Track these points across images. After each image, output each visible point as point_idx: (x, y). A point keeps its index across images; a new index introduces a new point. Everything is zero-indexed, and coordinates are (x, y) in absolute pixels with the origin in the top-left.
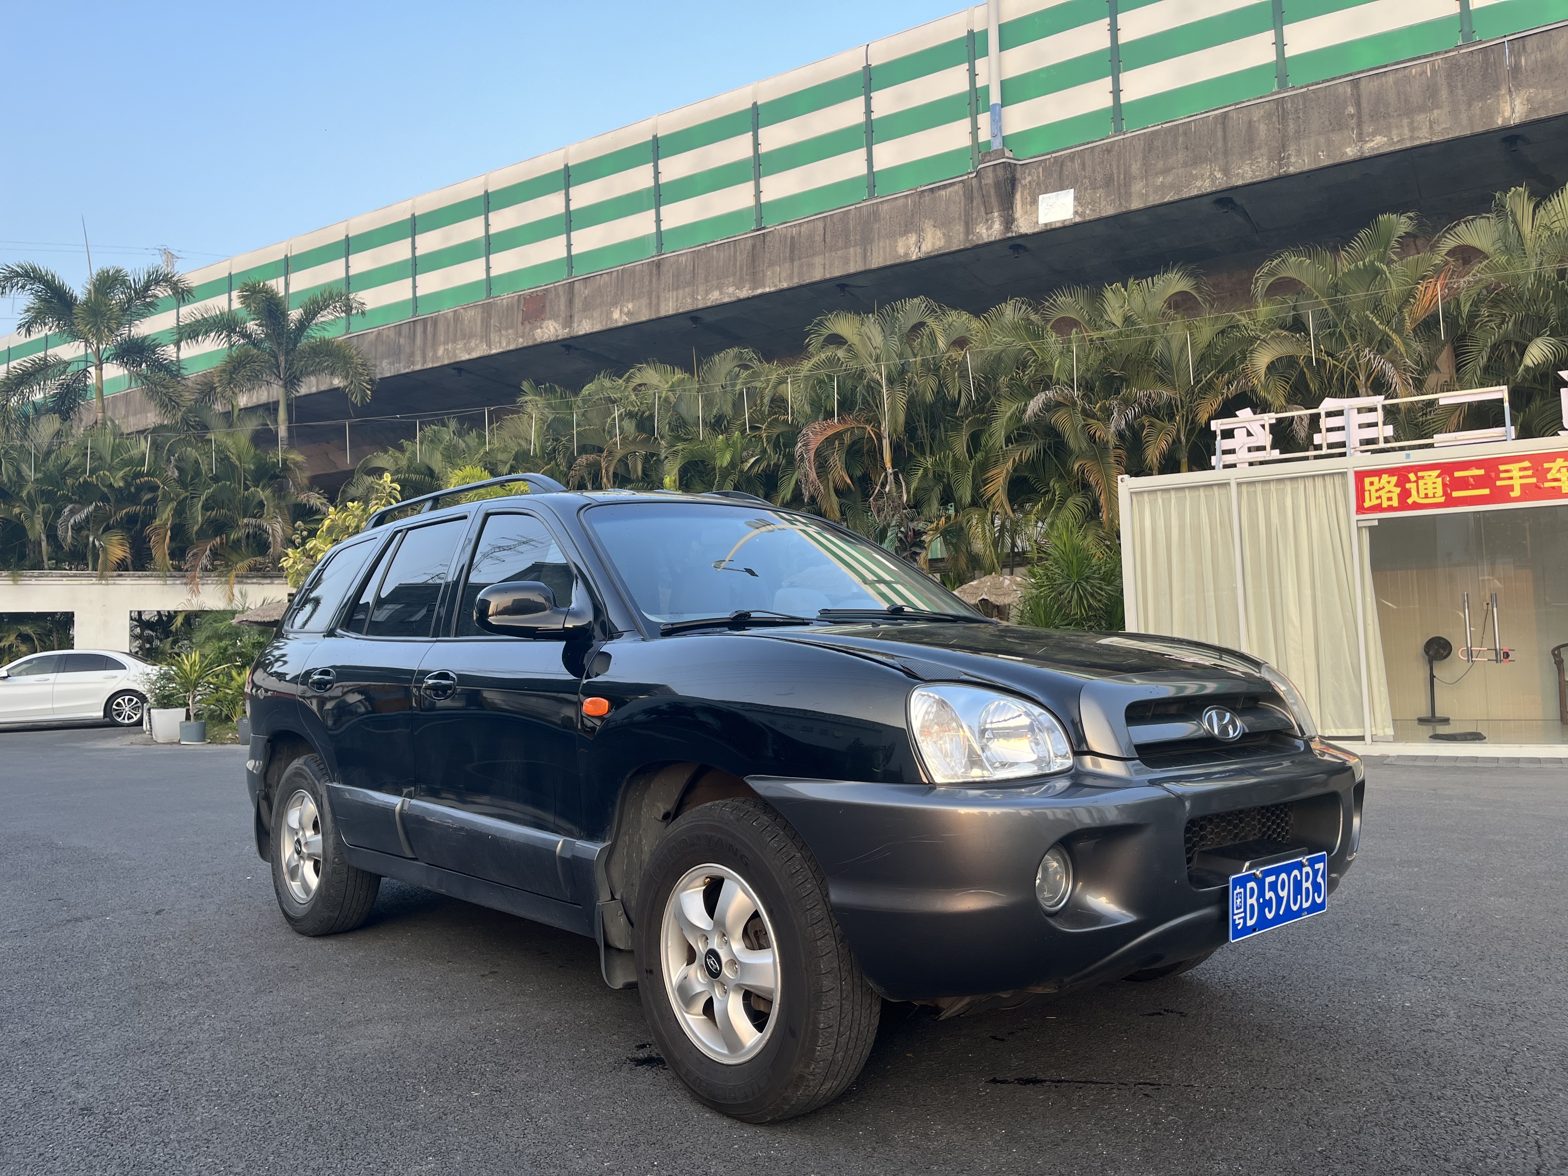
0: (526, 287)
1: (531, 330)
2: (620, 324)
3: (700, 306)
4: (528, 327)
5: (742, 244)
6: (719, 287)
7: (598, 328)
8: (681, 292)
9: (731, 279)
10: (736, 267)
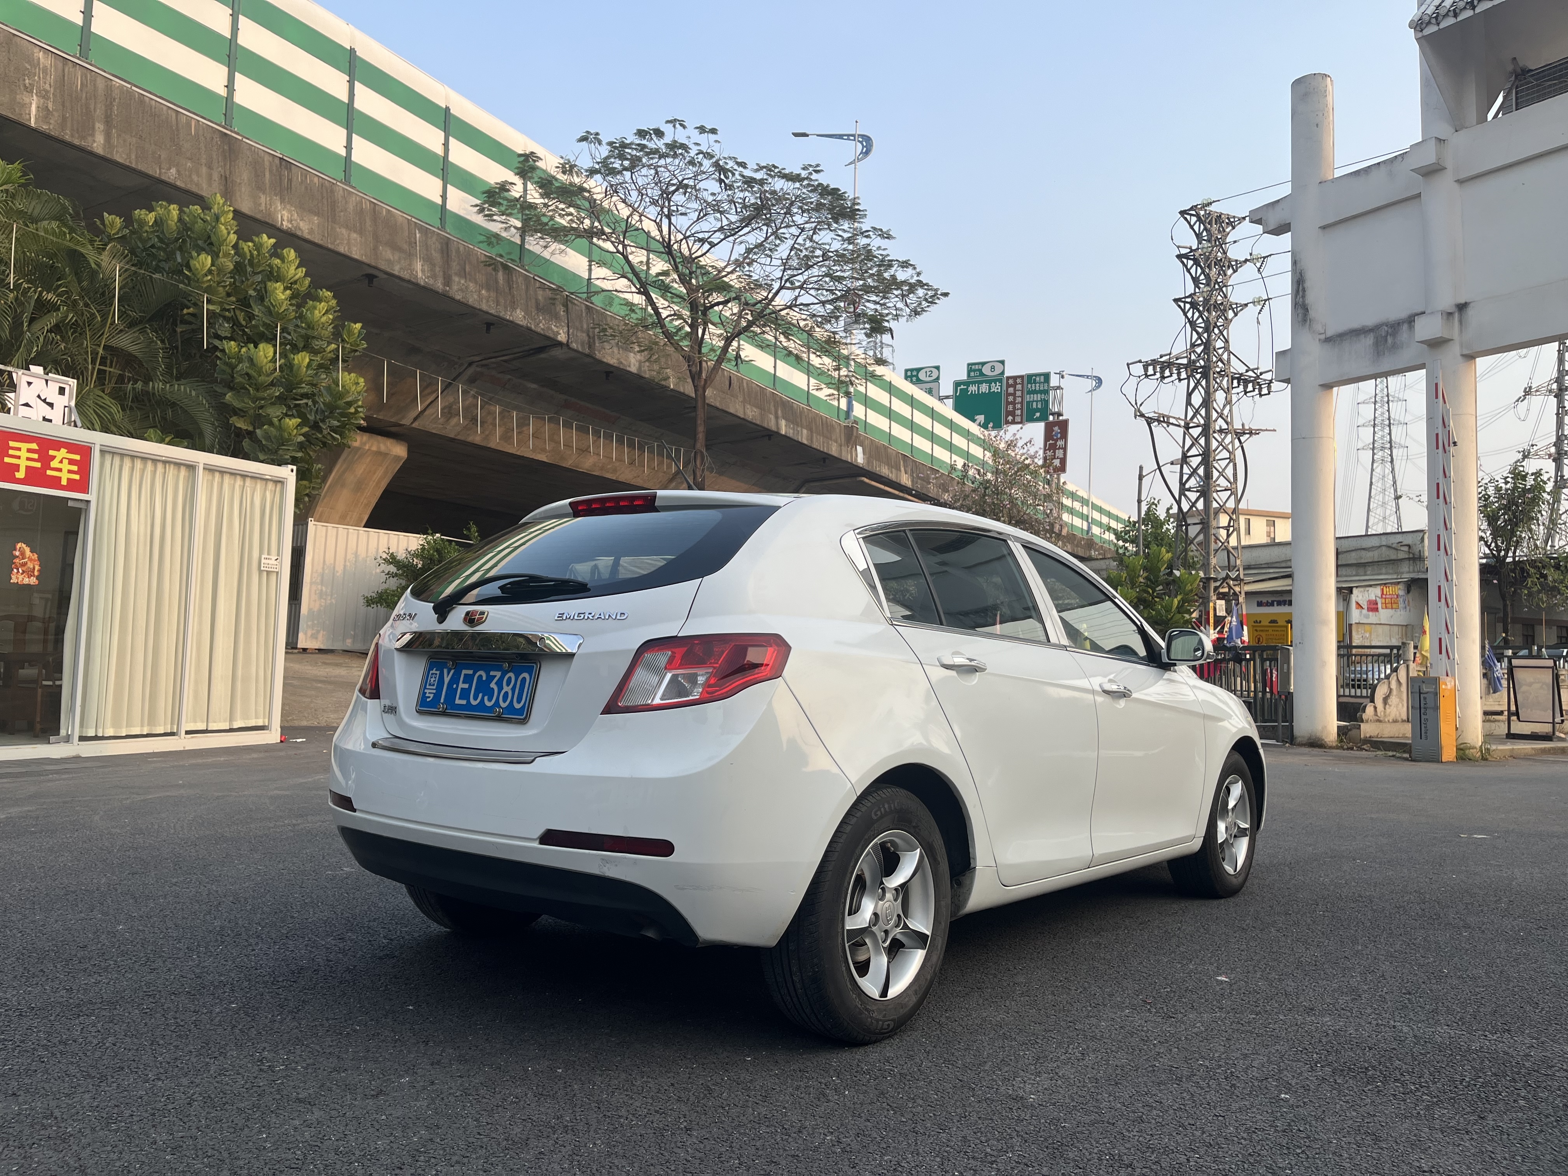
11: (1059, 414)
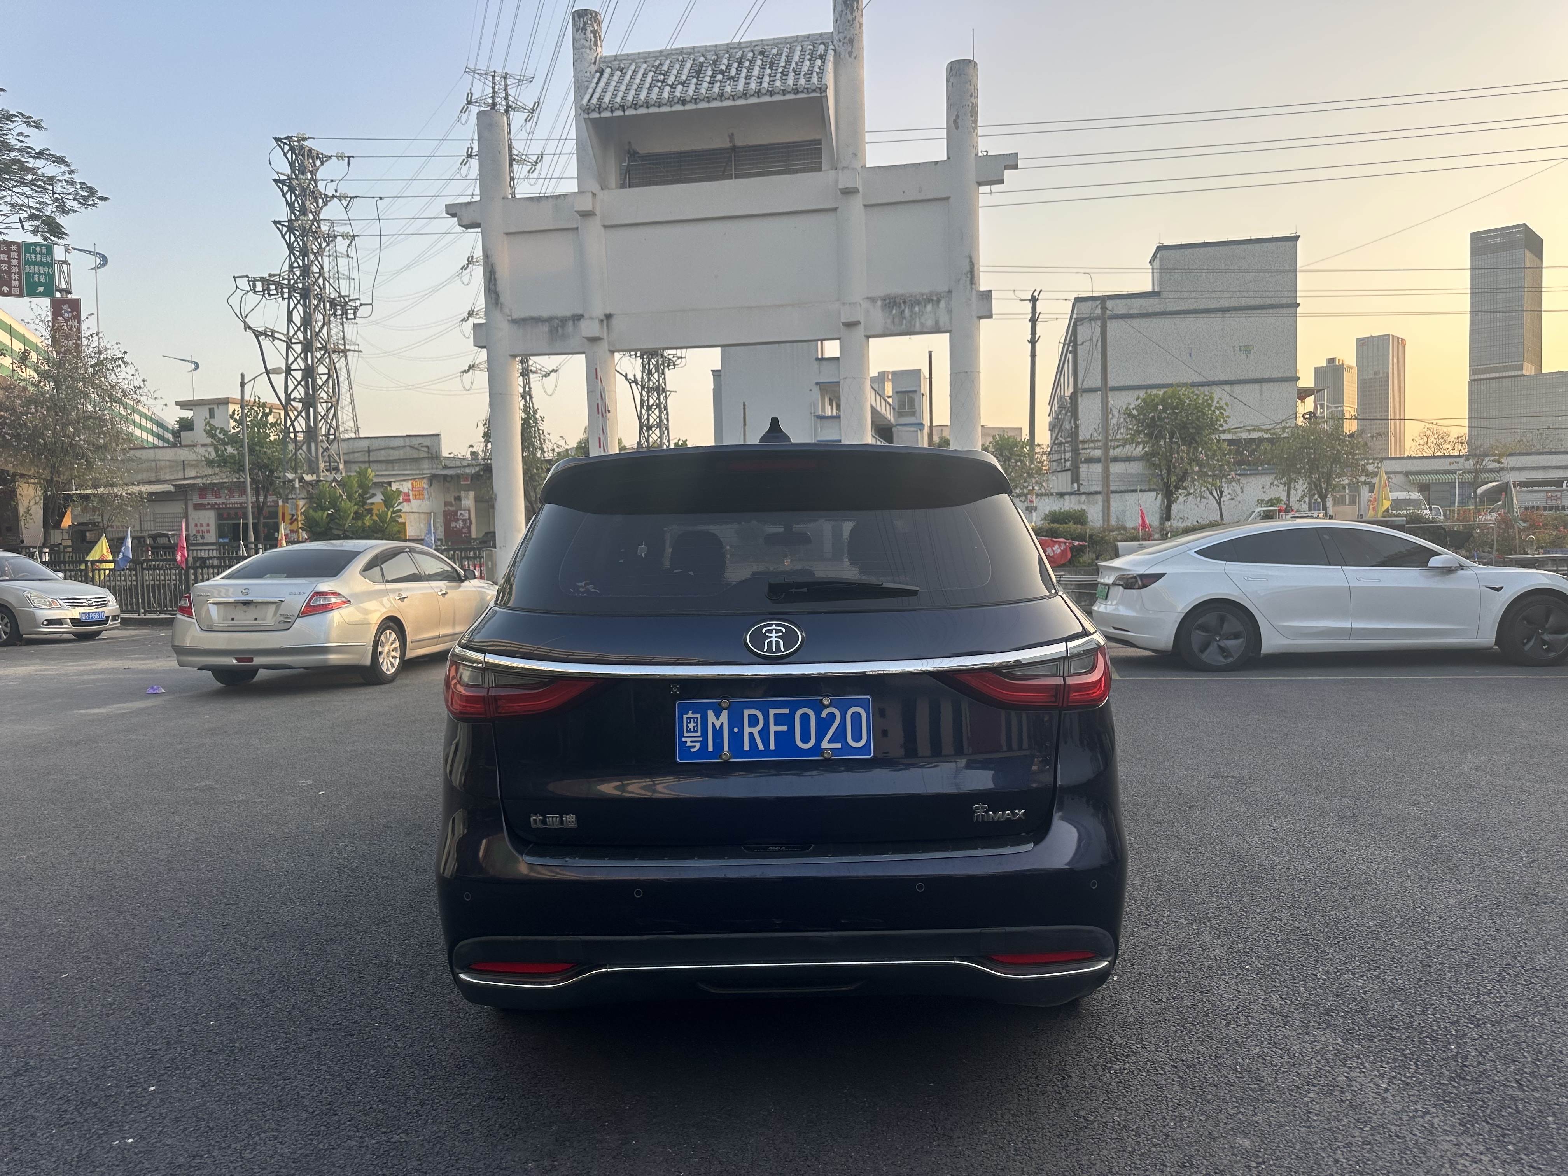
11: (68, 292)
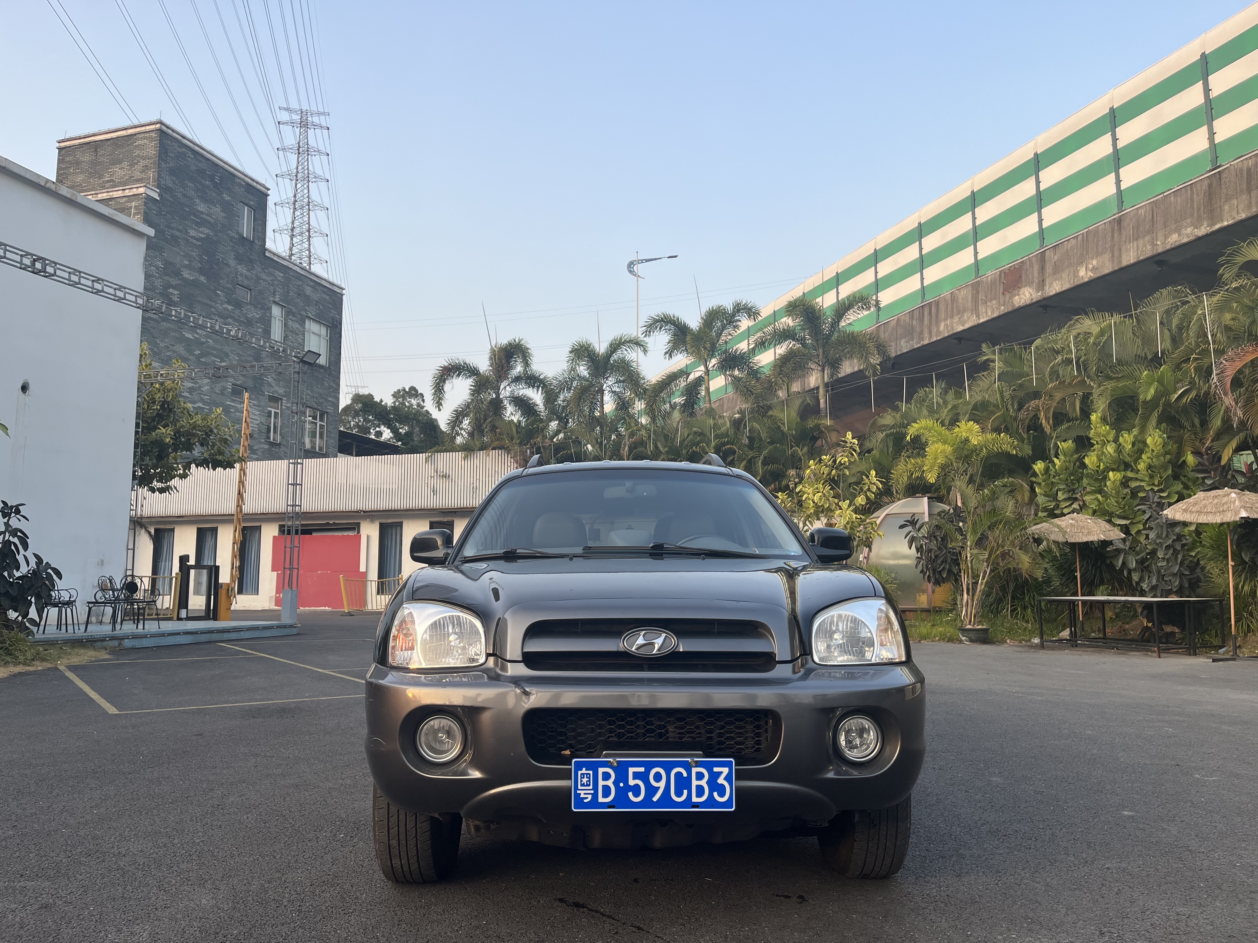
0: (1006, 264)
1: (1010, 298)
2: (1086, 280)
3: (1160, 250)
4: (1008, 295)
5: (1198, 186)
6: (1178, 230)
7: (1067, 286)
8: (1141, 242)
9: (1189, 221)
10: (1193, 209)
